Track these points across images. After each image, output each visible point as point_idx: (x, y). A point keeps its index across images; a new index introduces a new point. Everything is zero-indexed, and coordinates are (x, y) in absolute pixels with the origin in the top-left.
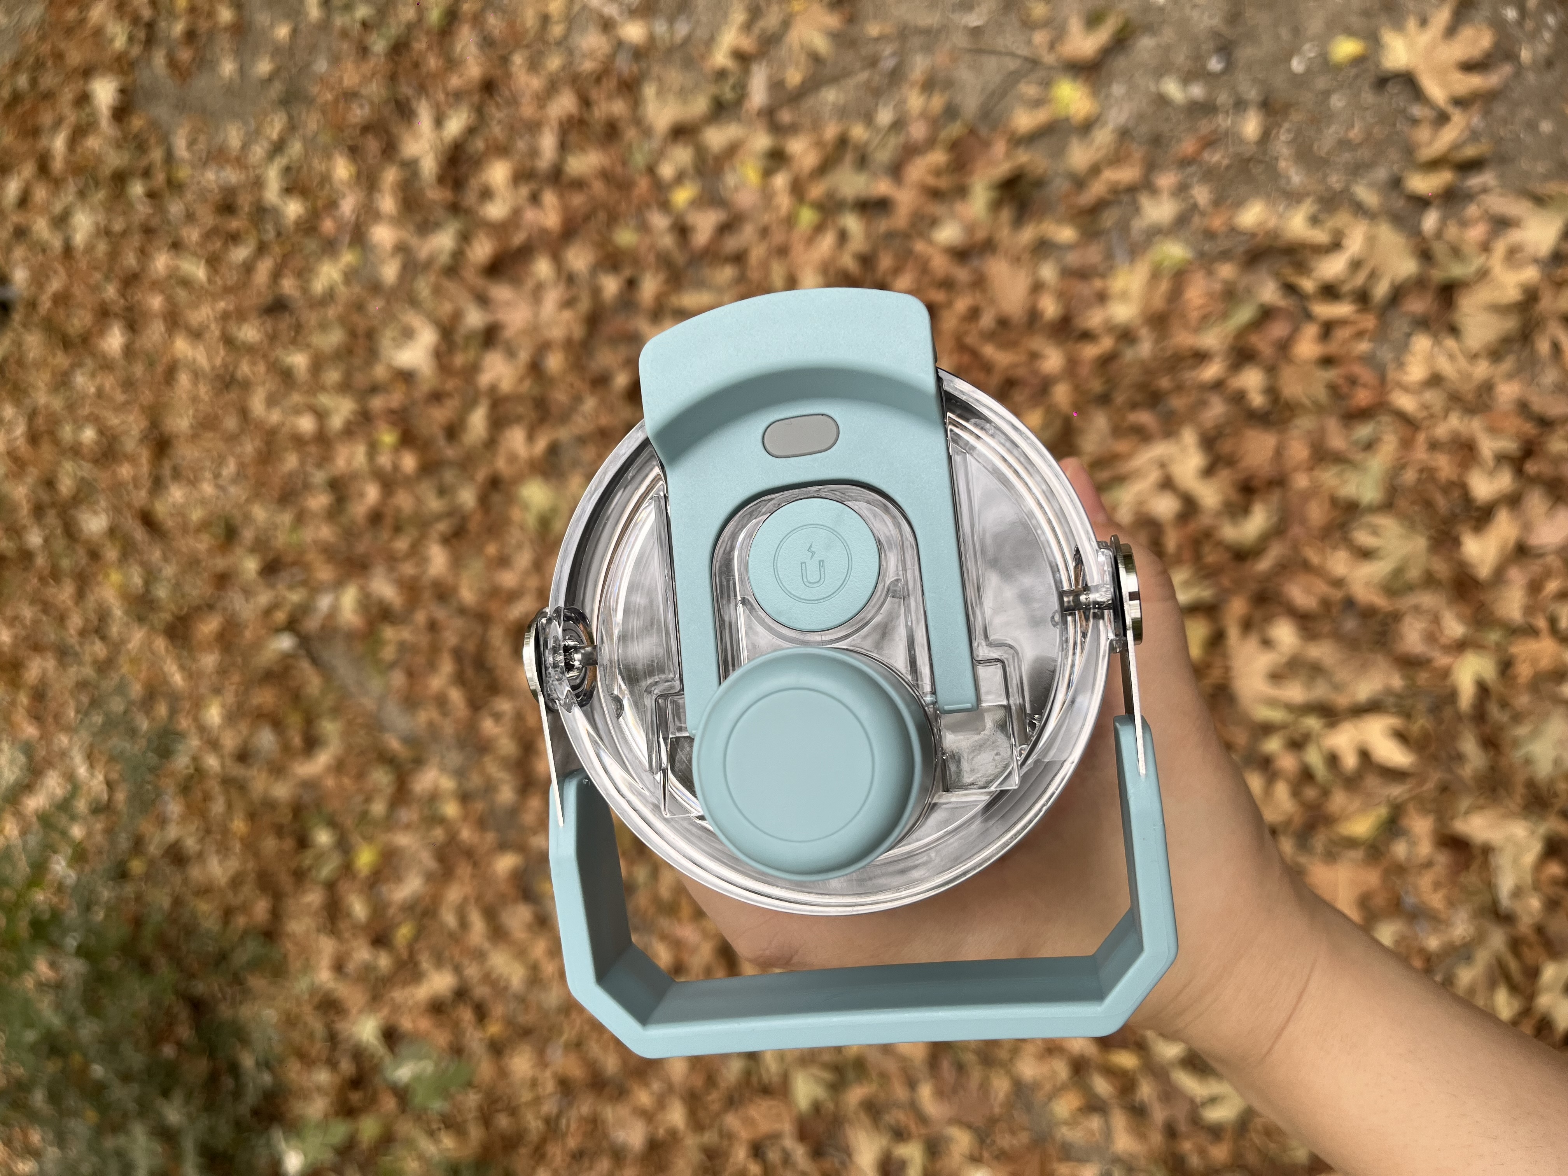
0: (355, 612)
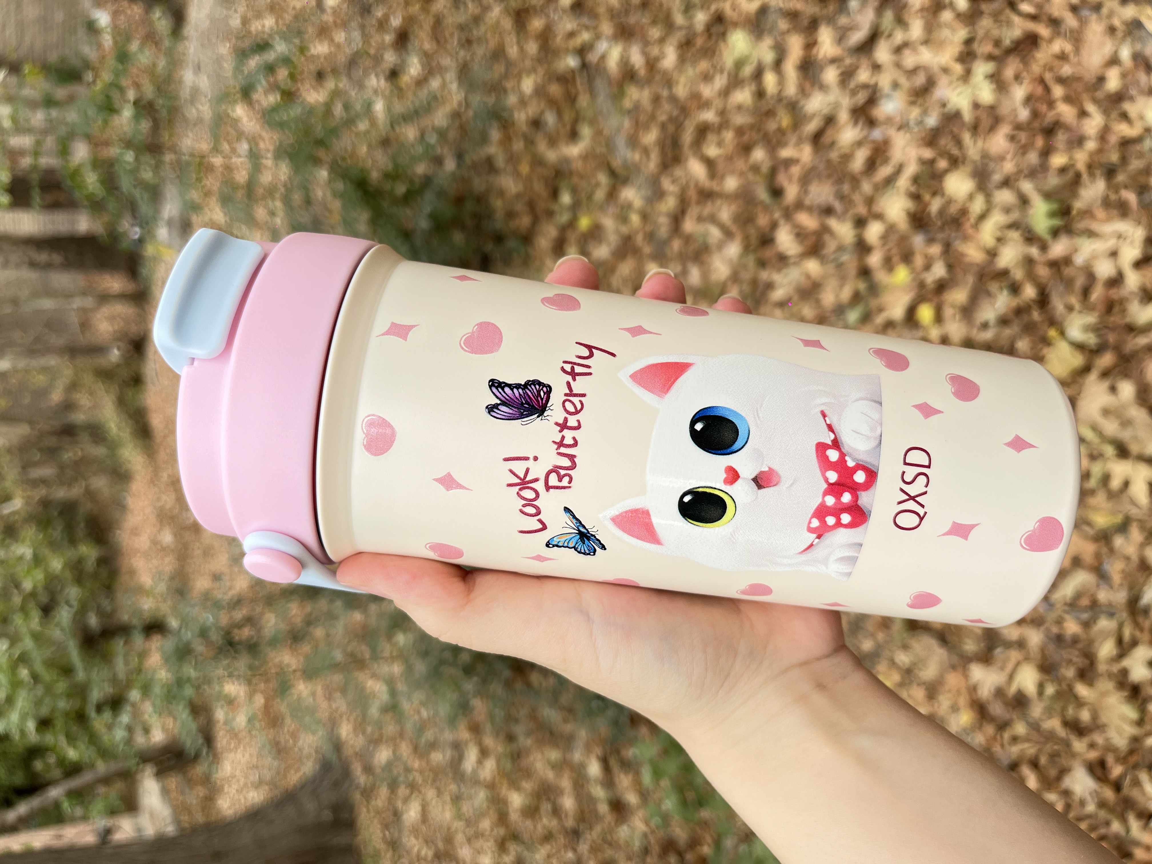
0: (618, 64)
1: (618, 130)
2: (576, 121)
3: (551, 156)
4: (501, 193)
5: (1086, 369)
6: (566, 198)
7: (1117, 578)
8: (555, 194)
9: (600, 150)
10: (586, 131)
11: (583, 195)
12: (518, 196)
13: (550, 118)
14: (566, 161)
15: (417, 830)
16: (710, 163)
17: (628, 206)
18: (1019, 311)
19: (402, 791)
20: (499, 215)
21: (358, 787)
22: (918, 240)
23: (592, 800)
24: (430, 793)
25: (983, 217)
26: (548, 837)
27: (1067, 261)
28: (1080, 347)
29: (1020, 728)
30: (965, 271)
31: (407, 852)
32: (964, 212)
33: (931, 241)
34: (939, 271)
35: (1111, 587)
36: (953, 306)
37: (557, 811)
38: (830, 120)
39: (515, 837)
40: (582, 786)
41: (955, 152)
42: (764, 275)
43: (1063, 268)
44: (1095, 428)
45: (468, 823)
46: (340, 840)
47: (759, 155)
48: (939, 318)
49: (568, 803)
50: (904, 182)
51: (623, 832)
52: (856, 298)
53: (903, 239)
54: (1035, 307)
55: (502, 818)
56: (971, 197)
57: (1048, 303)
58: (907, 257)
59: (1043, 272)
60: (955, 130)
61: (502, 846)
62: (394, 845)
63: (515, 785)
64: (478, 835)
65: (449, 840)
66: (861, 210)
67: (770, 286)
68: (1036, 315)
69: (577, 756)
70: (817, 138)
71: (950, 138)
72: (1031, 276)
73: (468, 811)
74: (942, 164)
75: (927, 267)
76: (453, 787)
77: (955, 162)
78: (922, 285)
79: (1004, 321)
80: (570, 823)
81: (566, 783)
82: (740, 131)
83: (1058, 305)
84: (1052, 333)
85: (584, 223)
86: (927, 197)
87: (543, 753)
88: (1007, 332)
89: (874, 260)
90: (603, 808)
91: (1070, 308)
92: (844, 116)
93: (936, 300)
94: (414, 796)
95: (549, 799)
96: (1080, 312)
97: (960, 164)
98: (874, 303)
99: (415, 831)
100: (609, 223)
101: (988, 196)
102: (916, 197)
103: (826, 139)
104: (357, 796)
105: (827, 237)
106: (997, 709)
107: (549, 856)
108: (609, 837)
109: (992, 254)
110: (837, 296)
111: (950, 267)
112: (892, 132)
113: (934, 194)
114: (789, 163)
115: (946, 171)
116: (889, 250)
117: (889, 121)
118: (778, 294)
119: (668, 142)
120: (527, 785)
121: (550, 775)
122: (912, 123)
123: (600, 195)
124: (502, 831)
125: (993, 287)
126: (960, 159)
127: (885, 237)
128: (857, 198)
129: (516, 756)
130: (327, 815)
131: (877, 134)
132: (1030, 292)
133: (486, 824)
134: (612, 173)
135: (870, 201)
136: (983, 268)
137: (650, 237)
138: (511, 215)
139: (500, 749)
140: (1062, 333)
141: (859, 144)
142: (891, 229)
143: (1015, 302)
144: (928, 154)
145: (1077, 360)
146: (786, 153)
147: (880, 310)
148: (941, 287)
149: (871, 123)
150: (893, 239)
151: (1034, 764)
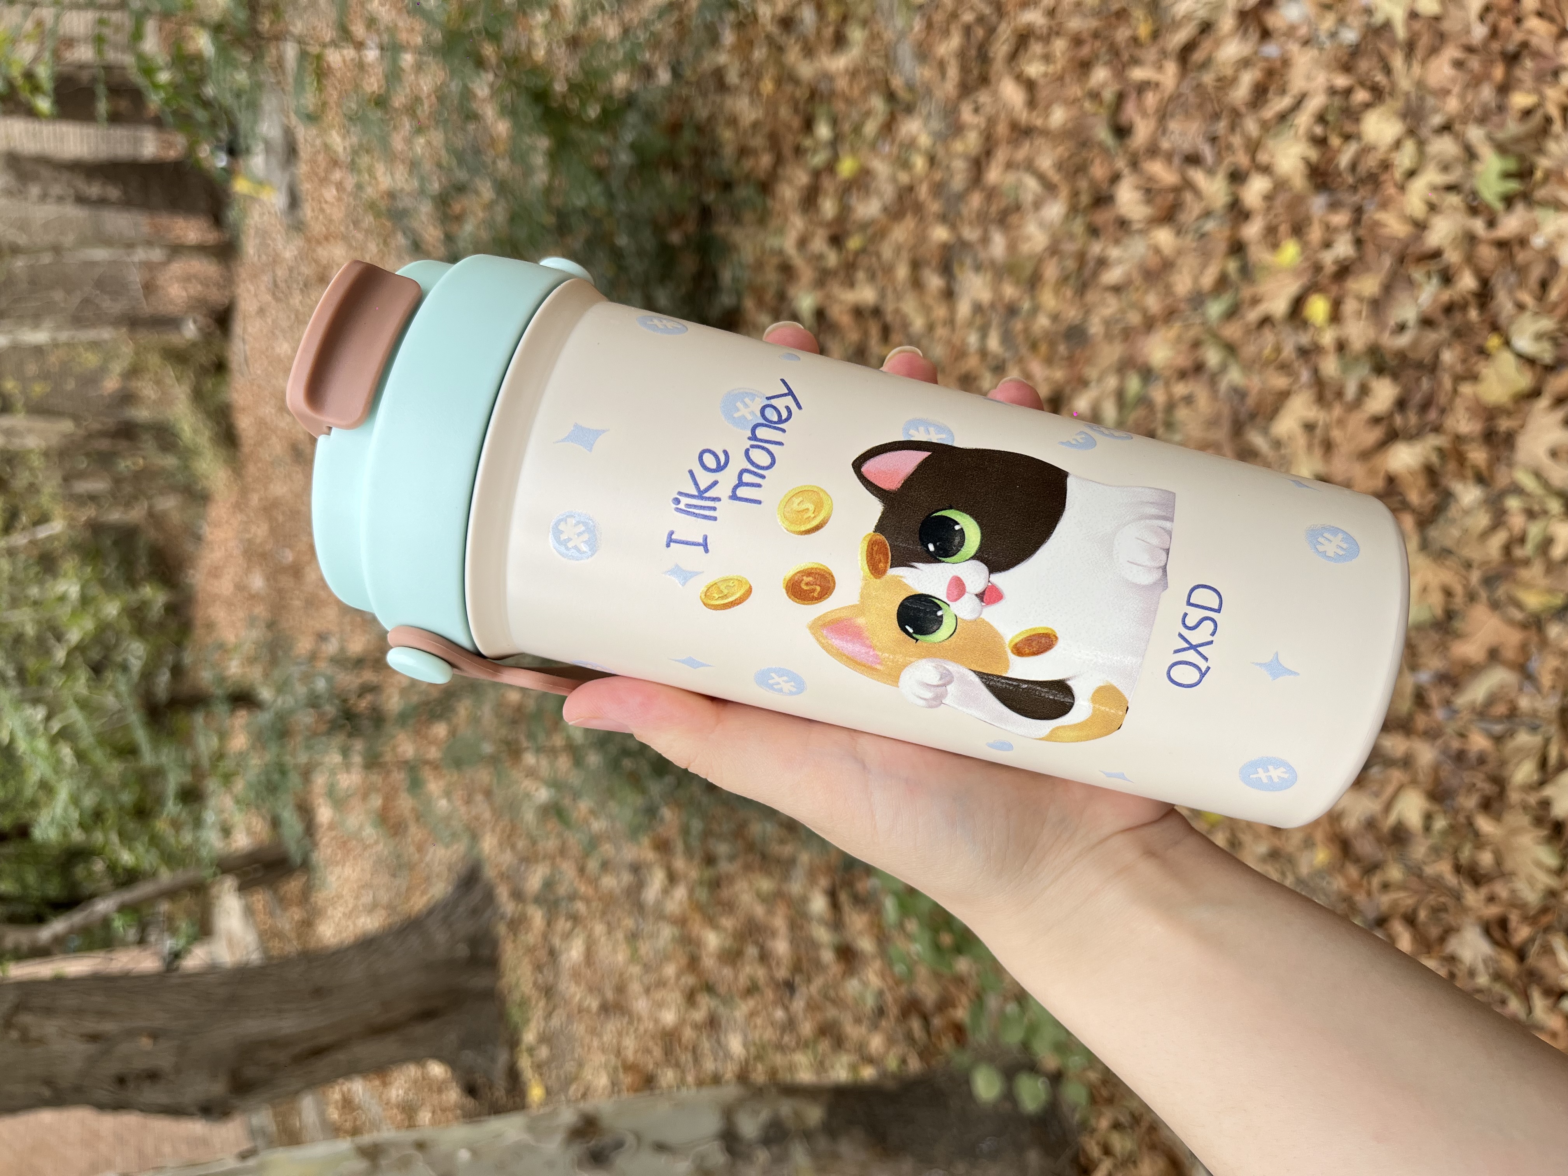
1: (902, 35)
2: (845, 18)
3: (806, 70)
4: (733, 121)
5: (1535, 393)
6: (823, 131)
7: (1546, 680)
8: (808, 125)
9: (875, 62)
10: (856, 35)
11: (846, 127)
12: (755, 125)
13: (808, 15)
14: (828, 77)
15: (579, 975)
16: (1030, 86)
17: (911, 145)
18: (1449, 309)
19: (562, 925)
20: (729, 151)
21: (502, 917)
22: (1318, 204)
23: (814, 945)
24: (599, 929)
25: (1411, 174)
26: (752, 990)
27: (1523, 241)
28: (1529, 361)
29: (1395, 873)
30: (1381, 249)
31: (565, 1001)
32: (1386, 166)
33: (1334, 206)
34: (1343, 248)
35: (1539, 689)
36: (1360, 299)
37: (764, 957)
38: (1206, 28)
39: (709, 988)
40: (801, 928)
41: (1380, 78)
42: (1096, 248)
43: (1516, 249)
44: (1538, 475)
45: (647, 968)
46: (479, 981)
47: (1100, 75)
48: (1335, 317)
49: (781, 947)
50: (1304, 119)
51: (852, 986)
52: (1222, 283)
53: (1297, 202)
54: (1473, 301)
55: (693, 963)
56: (1397, 145)
57: (1492, 298)
58: (1298, 230)
59: (1487, 254)
60: (1383, 47)
61: (691, 998)
62: (548, 992)
63: (712, 922)
64: (661, 983)
65: (621, 989)
66: (1242, 159)
67: (1102, 263)
68: (1473, 314)
69: (796, 887)
70: (1186, 52)
71: (1375, 59)
72: (1470, 259)
73: (647, 953)
74: (1361, 96)
75: (1327, 245)
76: (629, 923)
77: (1378, 94)
78: (1318, 268)
79: (1427, 322)
80: (782, 973)
81: (779, 922)
82: (1077, 41)
83: (1504, 302)
84: (1493, 342)
85: (847, 167)
86: (1335, 141)
87: (751, 883)
88: (1432, 337)
89: (1252, 230)
90: (828, 956)
91: (1521, 307)
92: (1227, 23)
93: (1334, 290)
94: (576, 931)
95: (756, 943)
96: (1536, 314)
97: (1387, 96)
98: (1247, 292)
99: (576, 975)
100: (881, 168)
101: (1421, 144)
102: (1320, 142)
103: (1198, 56)
104: (502, 929)
105: (1188, 197)
106: (1366, 847)
107: (752, 1014)
108: (832, 993)
109: (1420, 226)
110: (1196, 279)
111: (1359, 242)
112: (1294, 48)
113: (1347, 138)
114: (1143, 87)
115: (1368, 106)
116: (1276, 216)
117: (1291, 31)
118: (1113, 275)
119: (973, 52)
120: (728, 923)
121: (759, 911)
122: (1323, 36)
123: (871, 128)
124: (689, 980)
125: (1418, 274)
126: (1387, 90)
127: (1269, 198)
128: (1237, 140)
129: (715, 884)
130: (462, 951)
131: (1271, 50)
132: (1467, 282)
133: (670, 970)
134: (891, 97)
135: (1253, 147)
136: (1407, 246)
137: (938, 189)
138: (743, 152)
139: (694, 874)
140: (1507, 343)
141: (1245, 63)
142: (1280, 185)
143: (1446, 296)
144: (1342, 81)
145: (1524, 380)
146: (1138, 74)
147: (1255, 301)
148: (1343, 271)
149: (1266, 34)
150: (1281, 200)
151: (1410, 920)
